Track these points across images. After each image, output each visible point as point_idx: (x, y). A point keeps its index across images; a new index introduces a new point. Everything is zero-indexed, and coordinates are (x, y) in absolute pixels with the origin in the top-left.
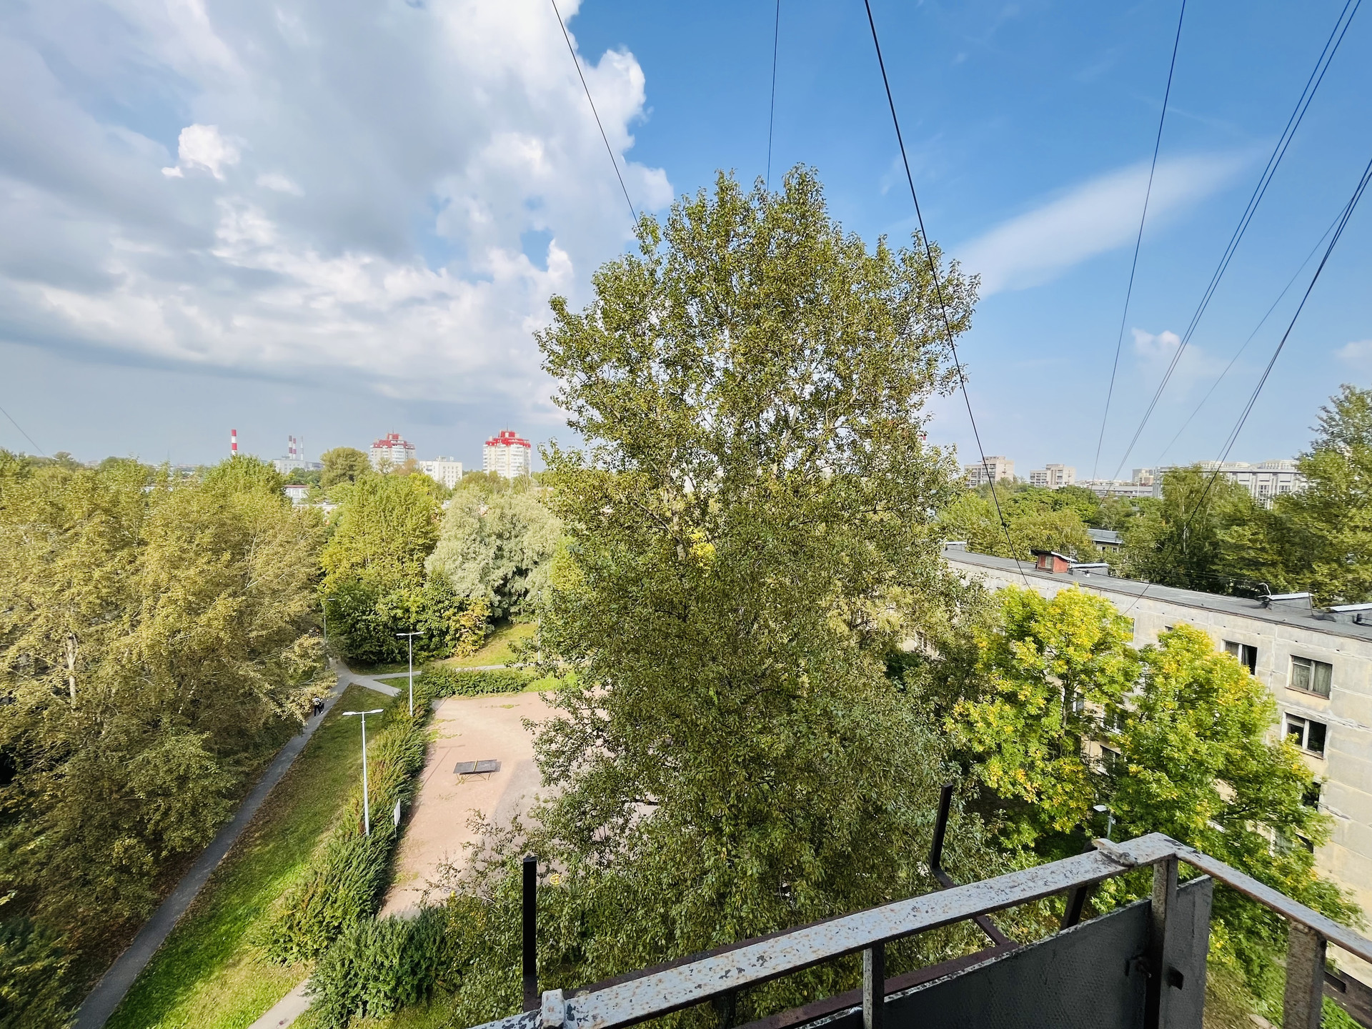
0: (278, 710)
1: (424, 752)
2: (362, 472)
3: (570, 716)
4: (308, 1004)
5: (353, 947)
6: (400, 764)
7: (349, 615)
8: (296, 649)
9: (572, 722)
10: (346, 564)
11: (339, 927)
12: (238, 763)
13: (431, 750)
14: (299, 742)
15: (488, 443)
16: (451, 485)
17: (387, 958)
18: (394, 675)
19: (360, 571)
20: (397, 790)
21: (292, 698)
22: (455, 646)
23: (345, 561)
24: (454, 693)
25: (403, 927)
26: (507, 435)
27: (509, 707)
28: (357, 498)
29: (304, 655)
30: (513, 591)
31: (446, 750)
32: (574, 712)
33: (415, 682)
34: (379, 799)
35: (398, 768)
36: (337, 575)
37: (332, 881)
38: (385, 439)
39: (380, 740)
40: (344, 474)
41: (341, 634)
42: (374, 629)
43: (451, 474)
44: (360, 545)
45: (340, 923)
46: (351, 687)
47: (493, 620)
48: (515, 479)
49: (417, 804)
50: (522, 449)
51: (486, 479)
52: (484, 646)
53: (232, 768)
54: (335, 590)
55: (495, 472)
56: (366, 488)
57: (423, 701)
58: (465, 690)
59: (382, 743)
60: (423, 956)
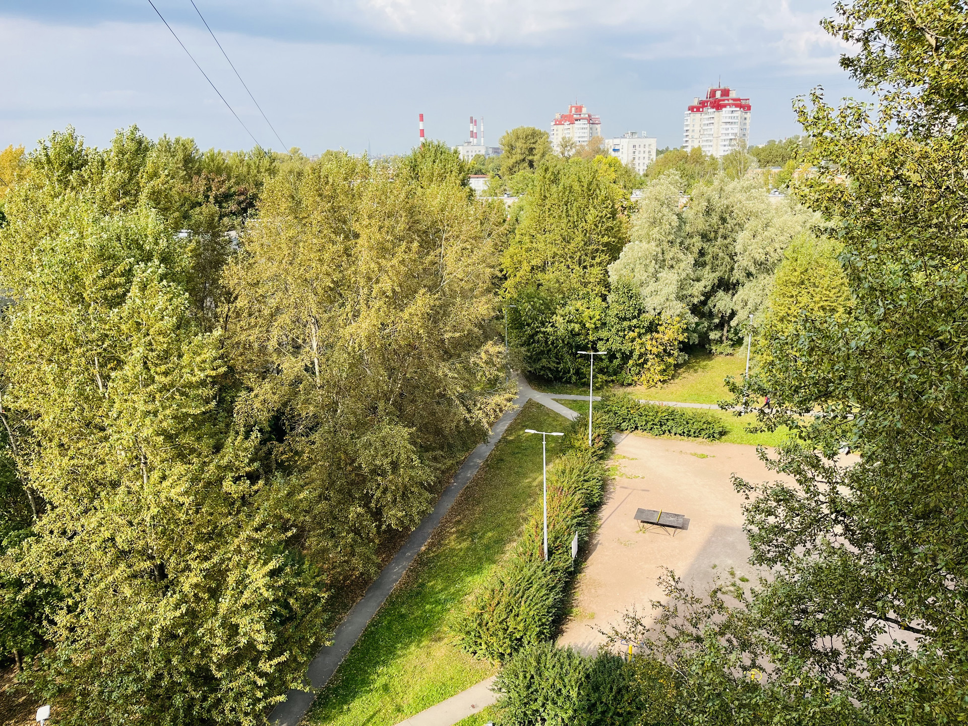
0: (468, 416)
1: (603, 488)
2: (543, 155)
3: (797, 486)
4: (494, 699)
5: (535, 664)
6: (578, 496)
7: (528, 325)
8: (483, 355)
9: (801, 494)
10: (526, 267)
11: (520, 640)
12: (435, 459)
13: (611, 488)
14: (484, 450)
15: (691, 109)
16: (641, 169)
17: (565, 687)
18: (572, 397)
19: (540, 275)
20: (575, 521)
21: (479, 405)
22: (639, 373)
23: (525, 263)
24: (636, 428)
25: (580, 664)
26: (718, 95)
27: (703, 457)
28: (538, 189)
29: (489, 362)
30: (715, 310)
31: (628, 491)
32: (804, 481)
33: (594, 408)
34: (557, 527)
35: (576, 498)
36: (518, 279)
37: (515, 595)
38: (567, 113)
39: (558, 464)
40: (524, 160)
41: (522, 345)
42: (553, 343)
43: (642, 155)
44: (541, 246)
45: (522, 637)
46: (530, 404)
47: (686, 347)
48: (726, 158)
49: (595, 542)
50: (739, 113)
51: (685, 158)
52: (673, 377)
53: (431, 464)
54: (515, 296)
55: (699, 148)
56: (548, 176)
57: (602, 431)
58: (649, 425)
59: (561, 468)
60: (599, 699)
